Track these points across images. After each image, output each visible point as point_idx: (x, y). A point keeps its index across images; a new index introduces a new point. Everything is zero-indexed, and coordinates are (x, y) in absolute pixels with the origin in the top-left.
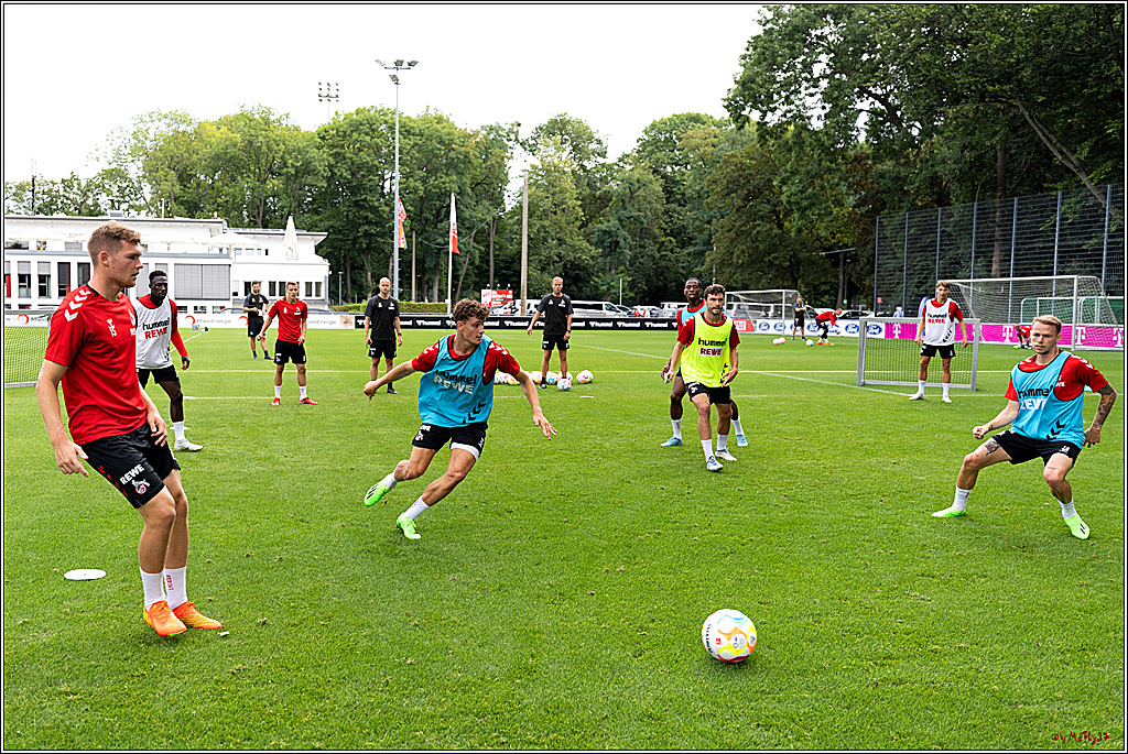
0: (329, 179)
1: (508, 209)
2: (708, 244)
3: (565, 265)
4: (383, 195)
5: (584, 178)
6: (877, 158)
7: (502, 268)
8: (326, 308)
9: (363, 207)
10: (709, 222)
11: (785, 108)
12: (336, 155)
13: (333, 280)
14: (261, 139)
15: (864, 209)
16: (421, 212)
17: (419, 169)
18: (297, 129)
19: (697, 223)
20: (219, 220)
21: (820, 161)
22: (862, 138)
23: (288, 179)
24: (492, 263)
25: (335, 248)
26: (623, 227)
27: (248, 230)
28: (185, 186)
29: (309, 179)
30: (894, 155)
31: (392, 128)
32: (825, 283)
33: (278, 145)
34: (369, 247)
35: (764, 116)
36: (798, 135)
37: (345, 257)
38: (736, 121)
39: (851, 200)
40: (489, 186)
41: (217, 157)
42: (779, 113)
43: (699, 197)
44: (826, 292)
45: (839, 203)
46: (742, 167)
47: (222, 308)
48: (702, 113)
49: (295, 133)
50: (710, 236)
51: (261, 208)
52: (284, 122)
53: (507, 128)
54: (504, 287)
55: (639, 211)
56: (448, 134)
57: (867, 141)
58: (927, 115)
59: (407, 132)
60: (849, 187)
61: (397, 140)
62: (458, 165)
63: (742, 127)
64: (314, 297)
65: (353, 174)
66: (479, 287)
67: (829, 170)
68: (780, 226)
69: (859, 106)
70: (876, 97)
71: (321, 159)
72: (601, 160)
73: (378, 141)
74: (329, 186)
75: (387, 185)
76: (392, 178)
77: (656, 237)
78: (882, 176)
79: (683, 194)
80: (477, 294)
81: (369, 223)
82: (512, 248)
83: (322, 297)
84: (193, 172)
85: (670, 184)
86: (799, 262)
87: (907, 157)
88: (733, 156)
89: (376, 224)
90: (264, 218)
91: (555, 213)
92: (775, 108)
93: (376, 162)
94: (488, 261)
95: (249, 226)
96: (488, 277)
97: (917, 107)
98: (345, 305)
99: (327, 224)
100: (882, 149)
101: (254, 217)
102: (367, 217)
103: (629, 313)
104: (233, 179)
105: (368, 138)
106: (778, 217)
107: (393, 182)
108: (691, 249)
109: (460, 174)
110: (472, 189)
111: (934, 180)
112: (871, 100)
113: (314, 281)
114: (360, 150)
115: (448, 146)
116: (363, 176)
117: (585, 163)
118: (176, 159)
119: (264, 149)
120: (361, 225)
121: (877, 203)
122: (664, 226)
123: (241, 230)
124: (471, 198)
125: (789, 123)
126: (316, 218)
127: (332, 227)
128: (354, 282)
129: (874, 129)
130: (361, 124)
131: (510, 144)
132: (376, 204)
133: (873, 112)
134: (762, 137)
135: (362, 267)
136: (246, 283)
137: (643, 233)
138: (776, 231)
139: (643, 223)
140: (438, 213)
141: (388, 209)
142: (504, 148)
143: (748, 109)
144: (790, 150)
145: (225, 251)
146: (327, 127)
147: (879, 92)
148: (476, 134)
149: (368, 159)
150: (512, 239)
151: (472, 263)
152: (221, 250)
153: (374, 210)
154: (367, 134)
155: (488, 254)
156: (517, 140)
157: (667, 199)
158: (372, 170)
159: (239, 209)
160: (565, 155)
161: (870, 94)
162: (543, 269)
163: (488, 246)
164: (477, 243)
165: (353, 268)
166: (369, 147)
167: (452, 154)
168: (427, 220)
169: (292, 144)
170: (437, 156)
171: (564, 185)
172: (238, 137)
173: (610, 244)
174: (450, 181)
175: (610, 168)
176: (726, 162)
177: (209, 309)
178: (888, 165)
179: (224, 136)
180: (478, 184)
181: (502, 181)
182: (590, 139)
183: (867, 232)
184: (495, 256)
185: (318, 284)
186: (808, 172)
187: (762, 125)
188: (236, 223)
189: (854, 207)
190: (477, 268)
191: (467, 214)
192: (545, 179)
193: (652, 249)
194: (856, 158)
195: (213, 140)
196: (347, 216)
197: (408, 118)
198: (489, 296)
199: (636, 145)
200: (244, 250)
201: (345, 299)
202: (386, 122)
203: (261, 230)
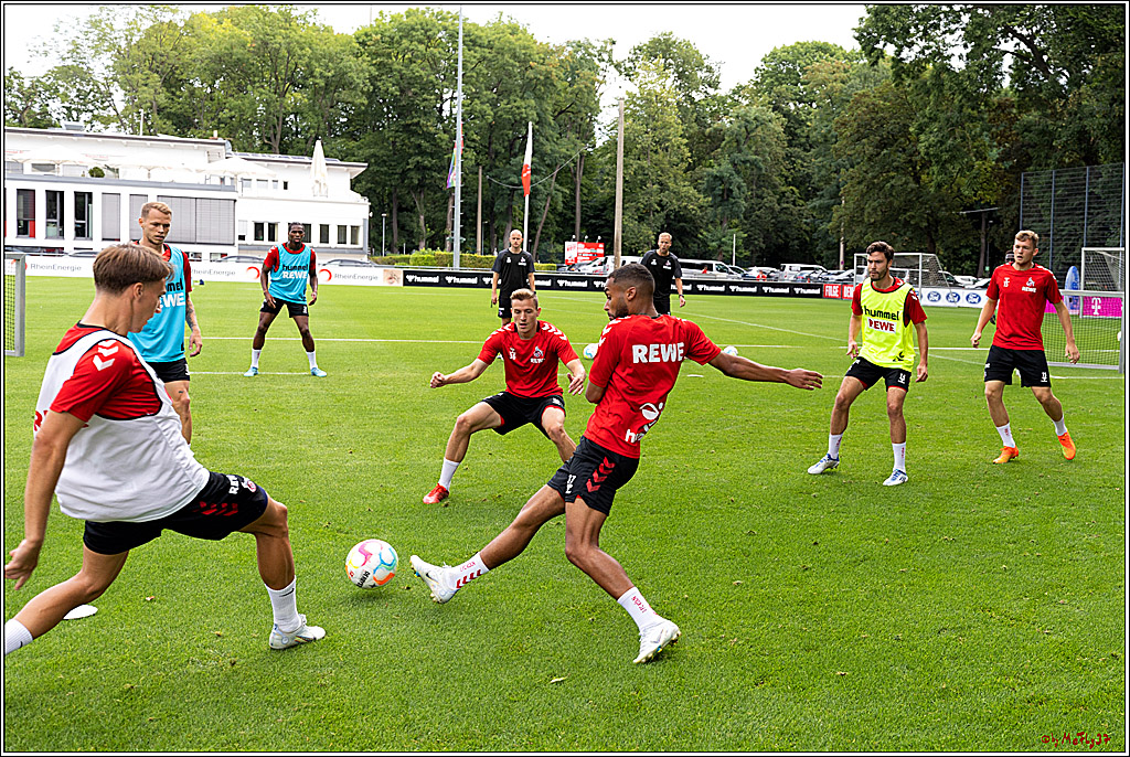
0: (369, 95)
1: (599, 144)
2: (836, 196)
3: (668, 216)
4: (441, 120)
5: (689, 112)
6: (1022, 107)
7: (591, 217)
8: (365, 259)
9: (414, 133)
10: (837, 172)
11: (923, 43)
12: (380, 66)
13: (374, 224)
14: (279, 39)
15: (1007, 164)
16: (490, 144)
17: (487, 89)
18: (328, 30)
19: (823, 172)
20: (220, 140)
21: (962, 107)
22: (1006, 83)
23: (316, 93)
24: (578, 211)
25: (377, 183)
26: (738, 172)
27: (260, 156)
28: (173, 93)
29: (344, 95)
30: (1040, 104)
31: (453, 37)
32: (967, 247)
33: (302, 49)
34: (421, 185)
35: (899, 52)
36: (937, 76)
37: (390, 194)
38: (869, 55)
39: (995, 153)
40: (576, 115)
41: (219, 59)
42: (916, 49)
43: (826, 141)
44: (968, 258)
45: (981, 156)
46: (874, 109)
47: (223, 255)
48: (831, 43)
49: (325, 34)
50: (838, 187)
51: (279, 129)
52: (311, 20)
53: (598, 45)
54: (593, 239)
55: (756, 153)
56: (525, 48)
57: (1012, 87)
58: (1074, 62)
59: (472, 42)
60: (992, 138)
61: (460, 52)
62: (538, 87)
63: (876, 63)
64: (348, 245)
65: (402, 91)
66: (562, 239)
67: (971, 119)
68: (917, 179)
69: (1003, 46)
70: (1021, 37)
71: (360, 69)
72: (711, 91)
73: (435, 51)
74: (370, 103)
75: (446, 106)
76: (452, 98)
77: (775, 186)
78: (1027, 128)
79: (808, 137)
80: (559, 247)
81: (422, 153)
82: (603, 193)
83: (360, 245)
84: (184, 77)
85: (793, 125)
86: (937, 222)
87: (1054, 107)
88: (864, 95)
89: (431, 155)
90: (283, 141)
91: (656, 152)
92: (913, 43)
93: (432, 78)
94: (574, 208)
95: (261, 150)
96: (574, 226)
97: (1064, 53)
98: (390, 256)
99: (367, 152)
100: (1029, 96)
101: (269, 139)
102: (420, 146)
103: (744, 276)
104: (241, 89)
105: (422, 47)
106: (914, 168)
107: (454, 104)
108: (816, 202)
109: (540, 98)
110: (555, 118)
111: (1082, 135)
112: (1016, 40)
113: (348, 225)
114: (411, 61)
115: (525, 63)
116: (416, 94)
117: (694, 94)
118: (159, 58)
119: (284, 52)
120: (410, 156)
121: (1021, 159)
122: (785, 173)
123: (250, 156)
124: (553, 129)
125: (927, 61)
126: (352, 144)
127: (374, 155)
128: (402, 227)
129: (1019, 74)
130: (413, 29)
131: (602, 65)
132: (432, 130)
133: (1018, 54)
134: (897, 75)
135: (412, 209)
136: (256, 224)
137: (760, 181)
138: (913, 185)
139: (760, 169)
140: (512, 146)
141: (446, 136)
142: (594, 69)
143: (882, 43)
144: (928, 93)
145: (228, 182)
146: (369, 30)
147: (1025, 32)
148: (560, 50)
149: (423, 73)
150: (603, 181)
151: (553, 210)
152: (222, 180)
153: (430, 137)
154: (421, 42)
155: (574, 198)
156: (610, 60)
157: (790, 142)
158: (428, 87)
159: (248, 128)
160: (669, 82)
161: (1016, 34)
162: (641, 219)
163: (574, 190)
164: (561, 184)
165: (400, 209)
166: (424, 57)
167: (530, 74)
168: (497, 153)
169: (321, 48)
170: (510, 75)
171: (667, 119)
172: (247, 35)
173: (721, 192)
174: (528, 107)
175: (722, 101)
176: (857, 102)
177: (205, 256)
178: (1033, 116)
179: (228, 32)
180: (563, 111)
181: (591, 110)
182: (700, 66)
183: (1011, 190)
184: (582, 201)
185: (355, 229)
186: (948, 120)
187: (897, 61)
188: (243, 146)
189: (997, 161)
190: (560, 214)
191: (548, 148)
192: (645, 110)
193: (770, 199)
194: (1000, 106)
195: (212, 37)
196: (394, 143)
197: (474, 25)
198: (573, 249)
199: (752, 76)
200: (254, 181)
201: (390, 248)
202: (445, 29)
203: (277, 157)
